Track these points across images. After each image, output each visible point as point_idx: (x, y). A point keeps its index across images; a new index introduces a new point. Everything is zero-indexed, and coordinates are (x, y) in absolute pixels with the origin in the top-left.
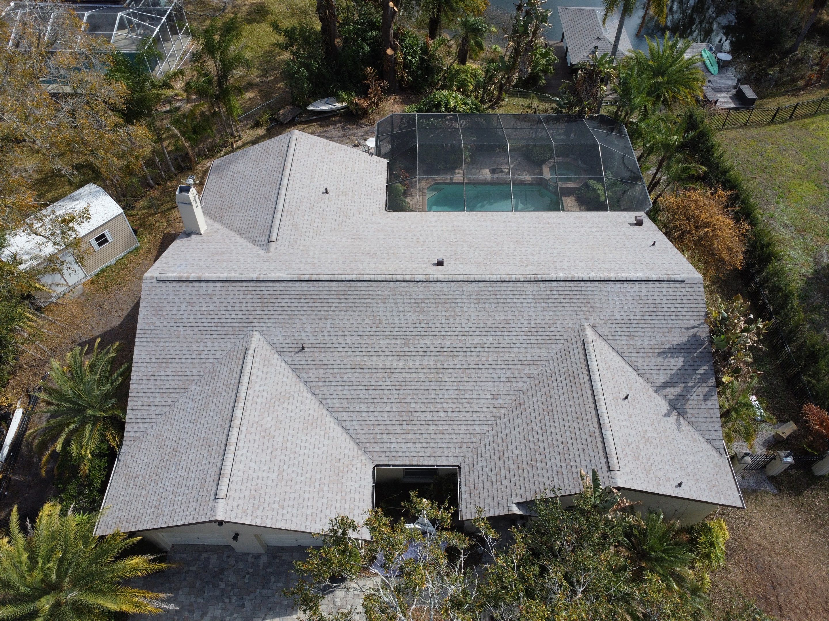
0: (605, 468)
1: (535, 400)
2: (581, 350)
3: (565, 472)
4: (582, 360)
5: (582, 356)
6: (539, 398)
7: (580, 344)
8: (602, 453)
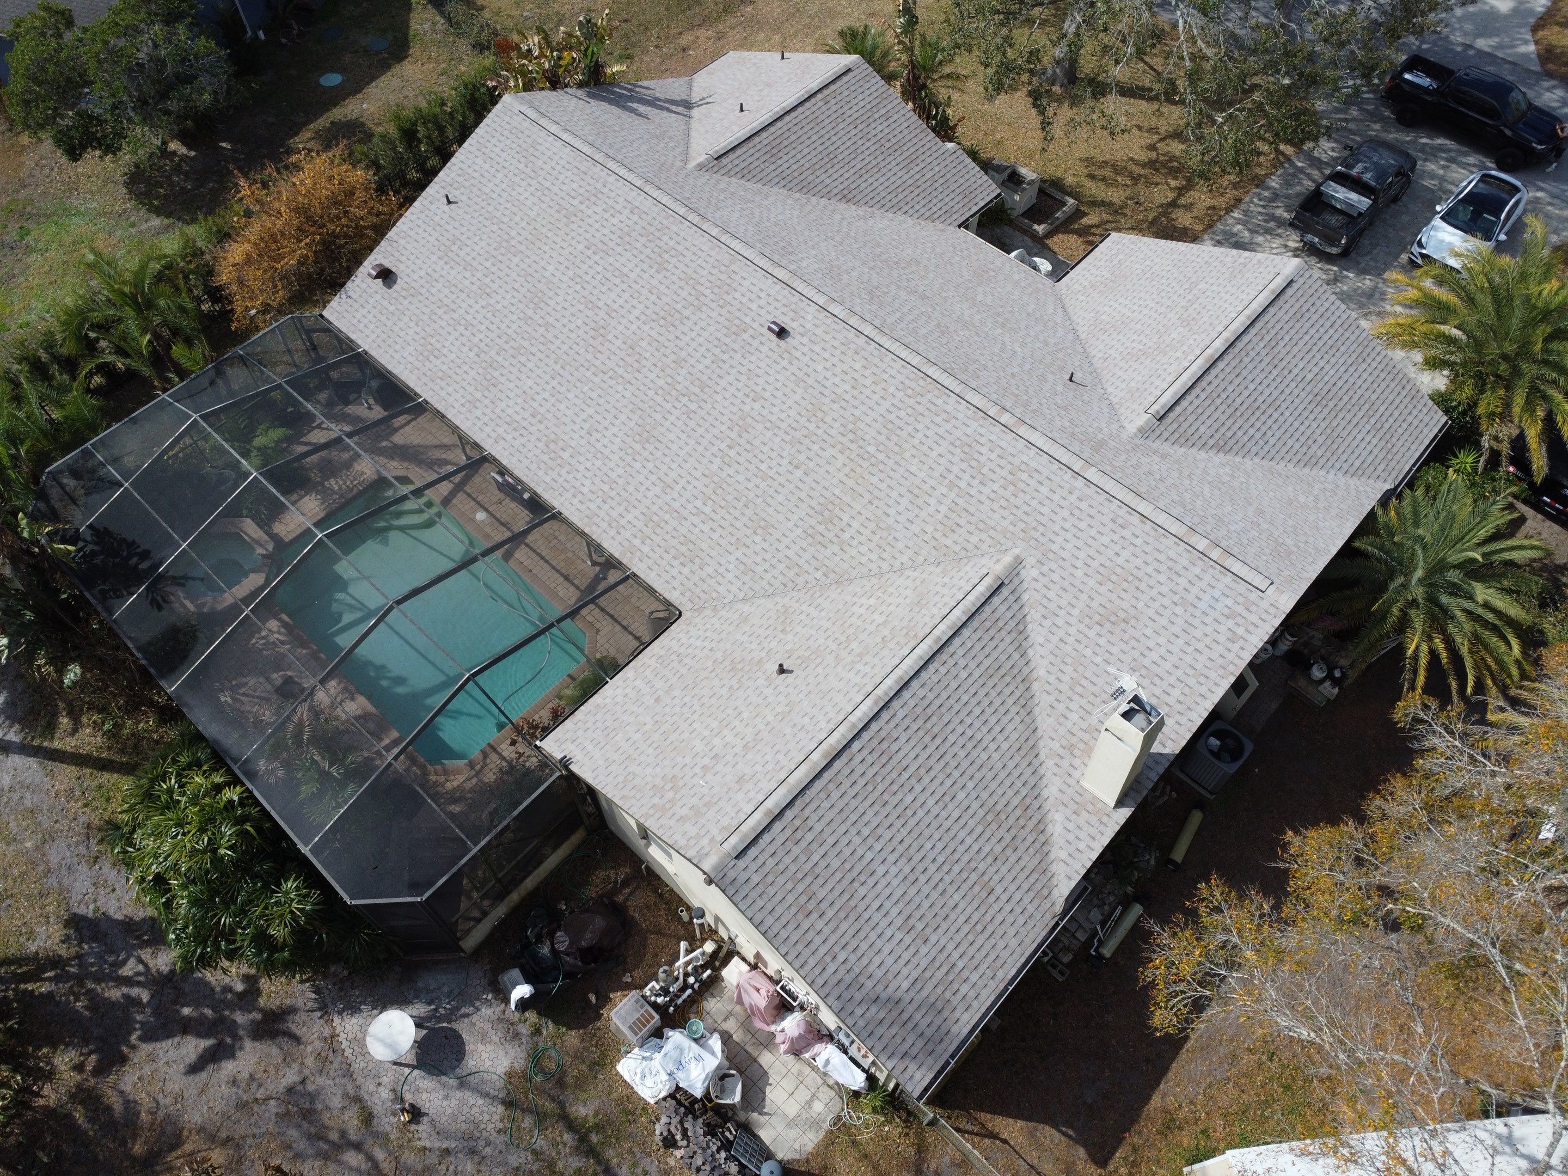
0: (851, 75)
1: (828, 181)
2: (732, 156)
3: (883, 111)
4: (744, 149)
5: (739, 152)
6: (823, 177)
7: (724, 161)
8: (839, 84)
